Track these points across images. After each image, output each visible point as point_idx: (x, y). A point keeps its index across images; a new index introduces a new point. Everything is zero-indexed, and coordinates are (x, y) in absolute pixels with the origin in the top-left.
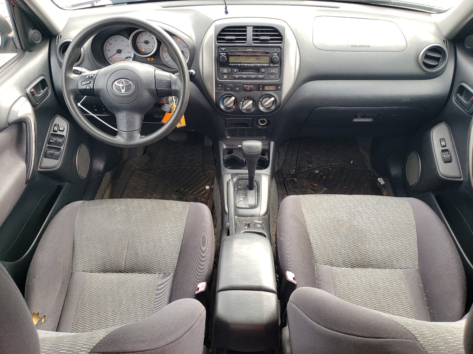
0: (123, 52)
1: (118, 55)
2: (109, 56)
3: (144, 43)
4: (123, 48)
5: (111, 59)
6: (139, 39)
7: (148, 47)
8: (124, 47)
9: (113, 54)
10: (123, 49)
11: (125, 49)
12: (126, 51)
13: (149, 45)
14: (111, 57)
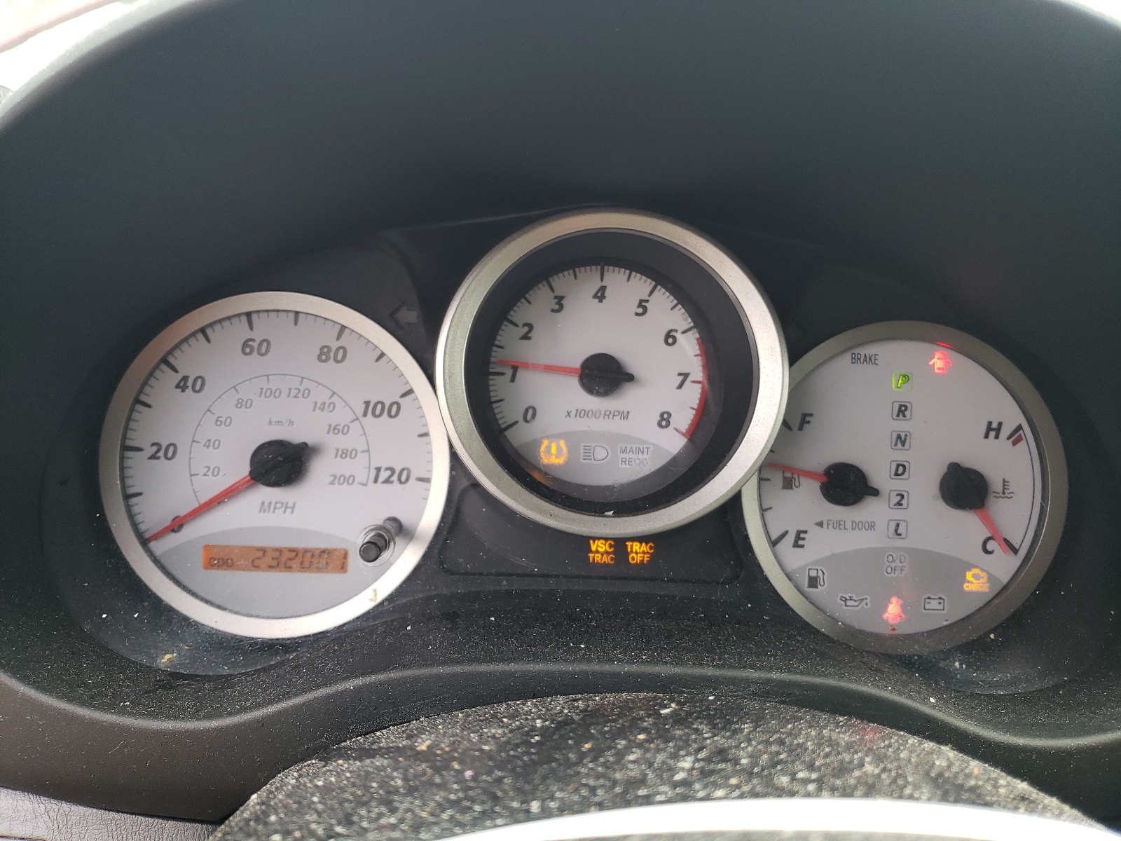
0: (320, 470)
1: (264, 508)
2: (154, 512)
3: (574, 383)
4: (334, 429)
5: (172, 540)
6: (526, 337)
7: (616, 425)
8: (341, 416)
9: (212, 487)
10: (335, 442)
11: (352, 440)
12: (358, 467)
13: (628, 399)
14: (177, 525)
